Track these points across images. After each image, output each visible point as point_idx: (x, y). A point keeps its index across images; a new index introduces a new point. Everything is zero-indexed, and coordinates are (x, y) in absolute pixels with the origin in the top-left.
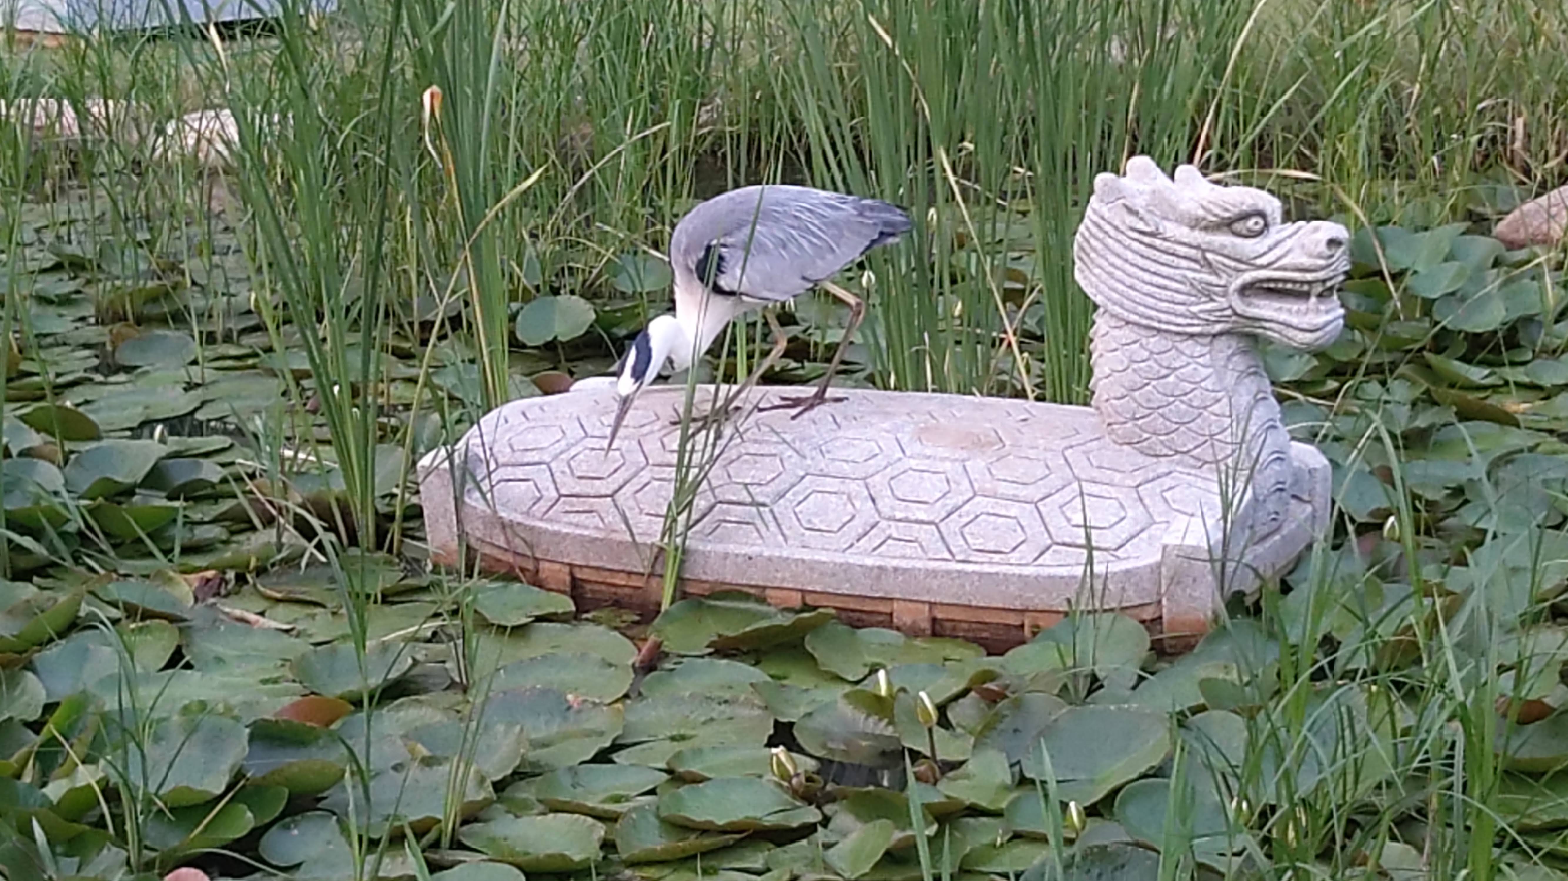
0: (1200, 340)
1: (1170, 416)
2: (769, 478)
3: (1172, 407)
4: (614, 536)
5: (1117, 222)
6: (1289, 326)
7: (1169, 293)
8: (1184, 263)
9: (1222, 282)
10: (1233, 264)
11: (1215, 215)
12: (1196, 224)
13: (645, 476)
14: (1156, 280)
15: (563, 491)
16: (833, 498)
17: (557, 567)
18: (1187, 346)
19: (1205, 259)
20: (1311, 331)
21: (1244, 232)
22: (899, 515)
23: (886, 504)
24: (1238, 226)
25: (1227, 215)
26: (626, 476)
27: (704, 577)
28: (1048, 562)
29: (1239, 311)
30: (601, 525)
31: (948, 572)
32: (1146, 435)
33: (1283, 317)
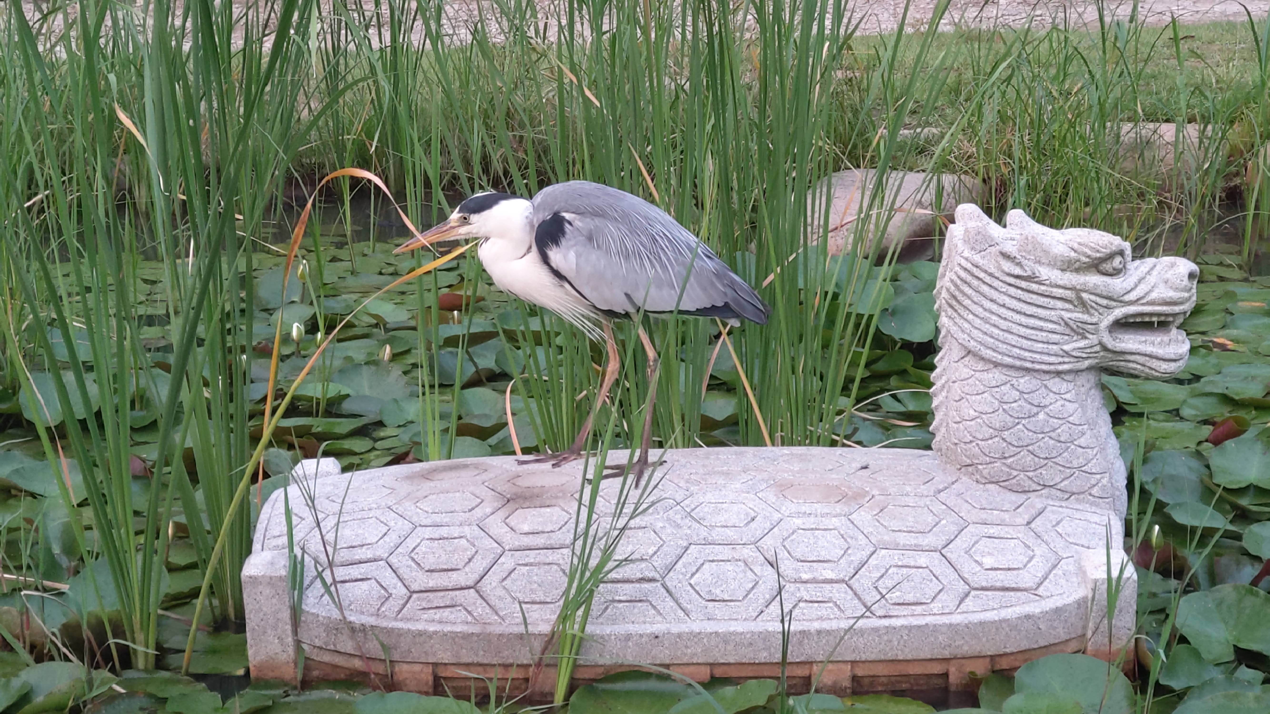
0: (1066, 377)
1: (1038, 452)
2: (651, 552)
3: (1041, 443)
4: (490, 629)
5: (992, 270)
6: (1151, 356)
7: (1044, 334)
8: (1059, 304)
9: (1094, 320)
10: (1105, 302)
11: (1089, 257)
12: (1068, 266)
13: (507, 562)
14: (1032, 322)
15: (415, 587)
16: (729, 566)
17: (417, 668)
18: (1055, 384)
19: (1080, 298)
20: (1175, 361)
21: (1111, 270)
22: (805, 577)
23: (787, 566)
24: (1107, 266)
25: (1098, 255)
26: (485, 564)
27: (601, 662)
28: (971, 608)
29: (1110, 346)
30: (470, 619)
31: (876, 630)
32: (1015, 473)
33: (1149, 349)
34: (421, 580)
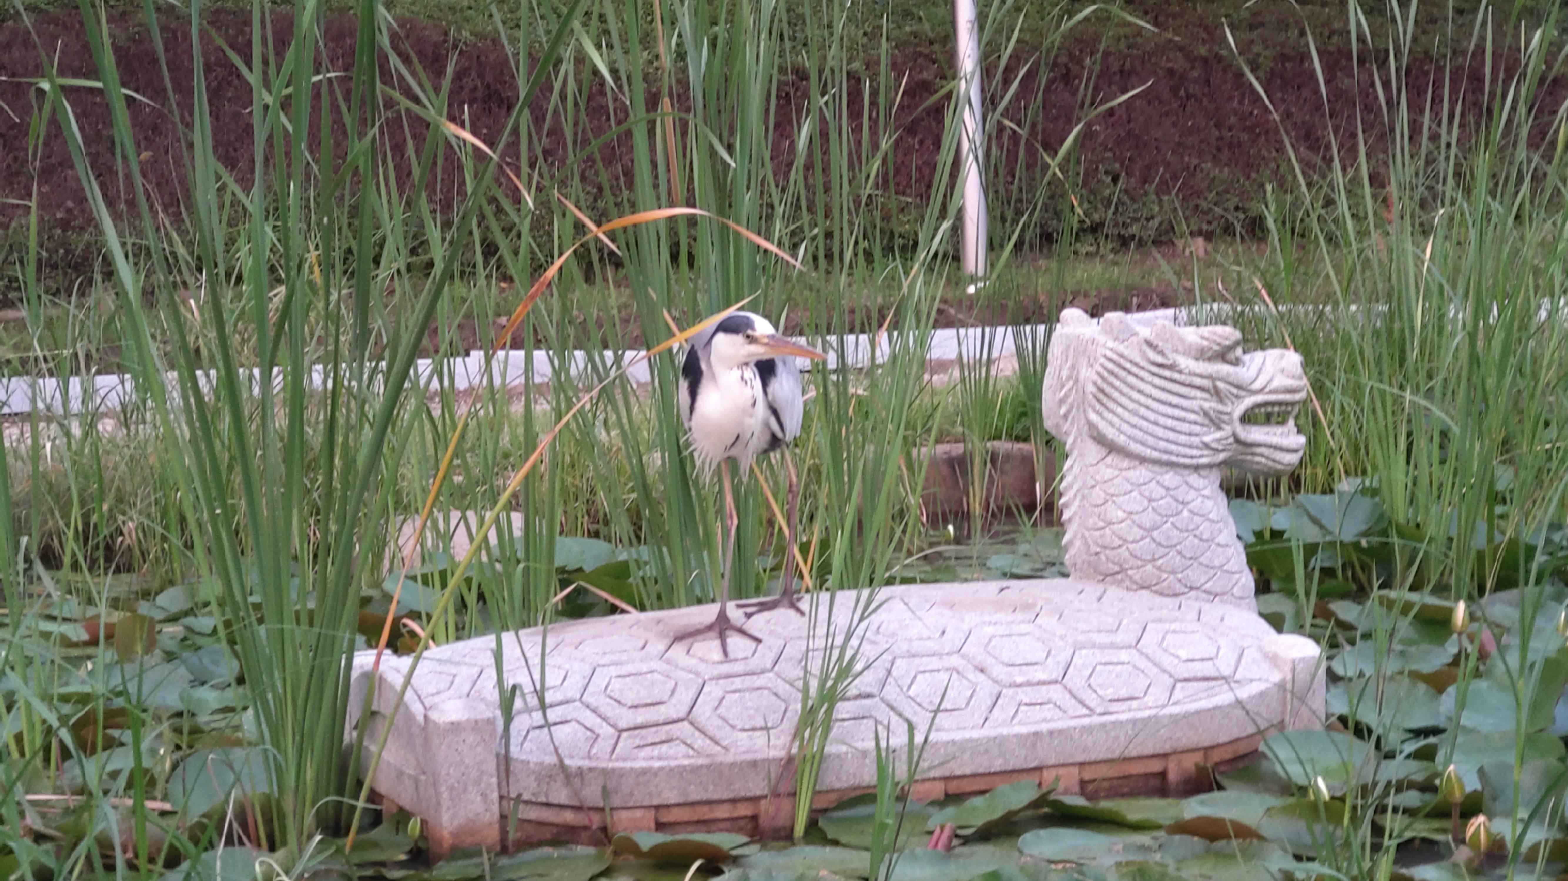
13: (713, 691)
15: (623, 724)
17: (638, 813)
22: (1019, 680)
23: (997, 672)
26: (690, 694)
28: (1182, 700)
30: (691, 752)
34: (627, 718)
